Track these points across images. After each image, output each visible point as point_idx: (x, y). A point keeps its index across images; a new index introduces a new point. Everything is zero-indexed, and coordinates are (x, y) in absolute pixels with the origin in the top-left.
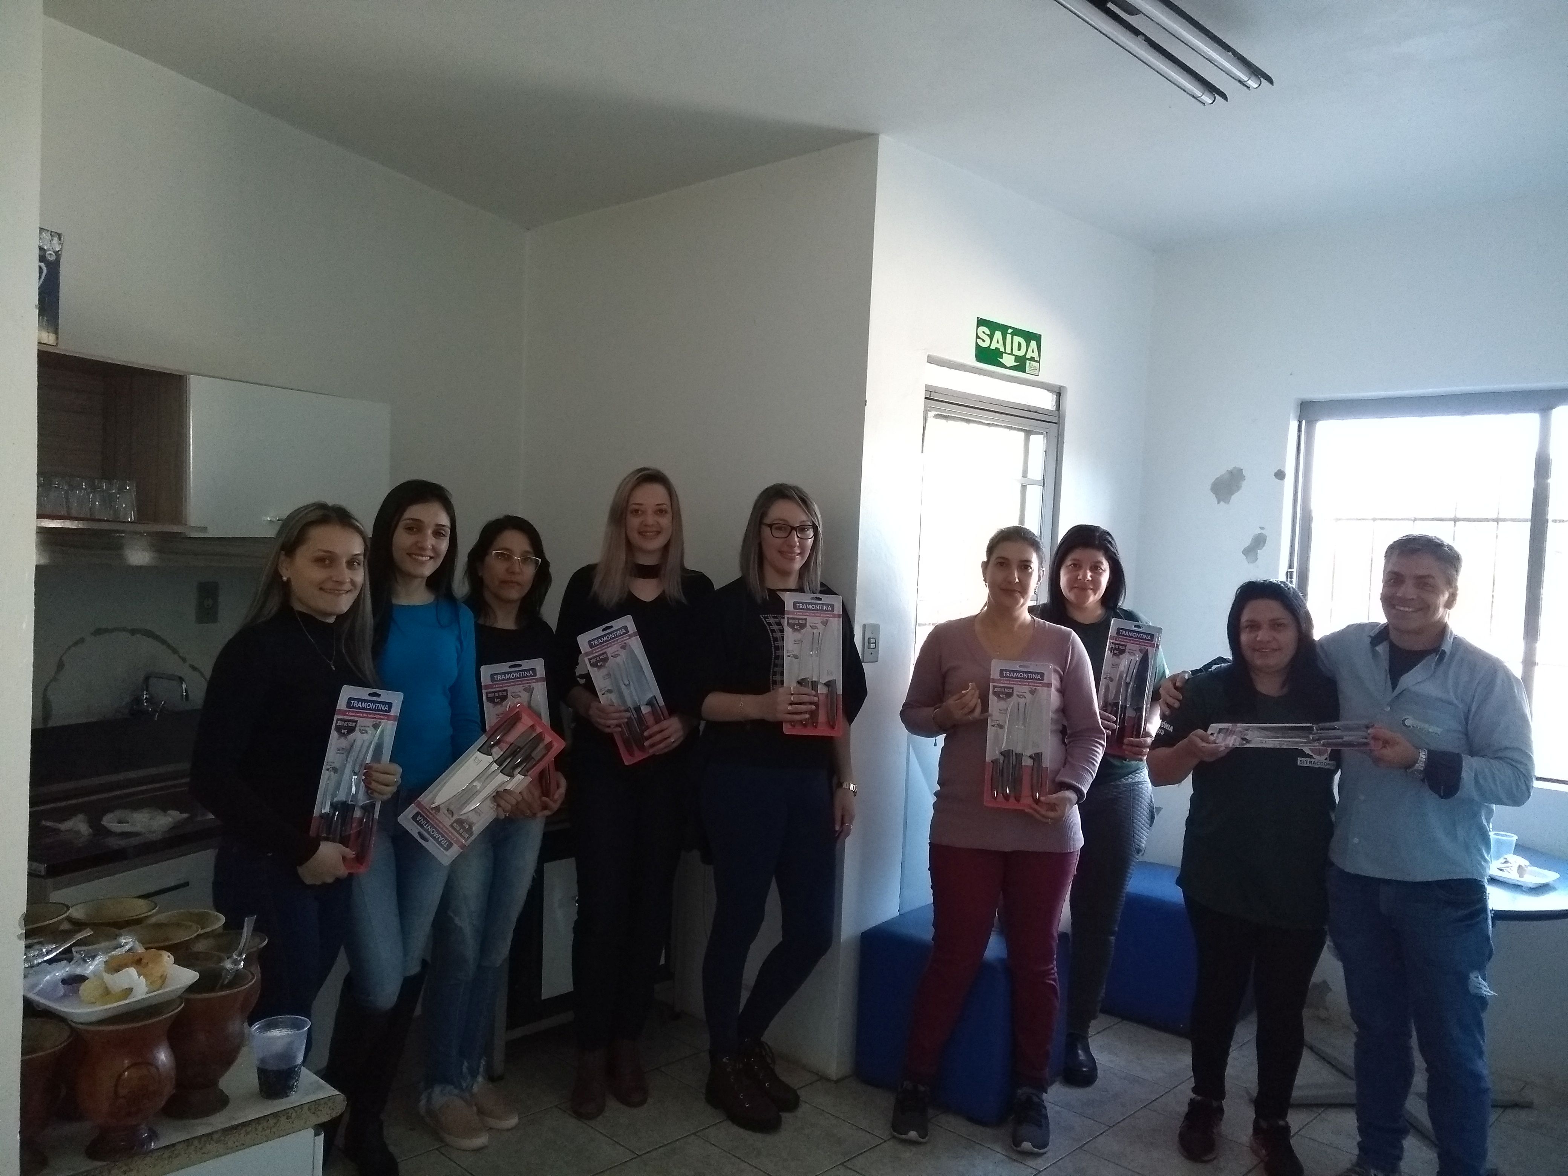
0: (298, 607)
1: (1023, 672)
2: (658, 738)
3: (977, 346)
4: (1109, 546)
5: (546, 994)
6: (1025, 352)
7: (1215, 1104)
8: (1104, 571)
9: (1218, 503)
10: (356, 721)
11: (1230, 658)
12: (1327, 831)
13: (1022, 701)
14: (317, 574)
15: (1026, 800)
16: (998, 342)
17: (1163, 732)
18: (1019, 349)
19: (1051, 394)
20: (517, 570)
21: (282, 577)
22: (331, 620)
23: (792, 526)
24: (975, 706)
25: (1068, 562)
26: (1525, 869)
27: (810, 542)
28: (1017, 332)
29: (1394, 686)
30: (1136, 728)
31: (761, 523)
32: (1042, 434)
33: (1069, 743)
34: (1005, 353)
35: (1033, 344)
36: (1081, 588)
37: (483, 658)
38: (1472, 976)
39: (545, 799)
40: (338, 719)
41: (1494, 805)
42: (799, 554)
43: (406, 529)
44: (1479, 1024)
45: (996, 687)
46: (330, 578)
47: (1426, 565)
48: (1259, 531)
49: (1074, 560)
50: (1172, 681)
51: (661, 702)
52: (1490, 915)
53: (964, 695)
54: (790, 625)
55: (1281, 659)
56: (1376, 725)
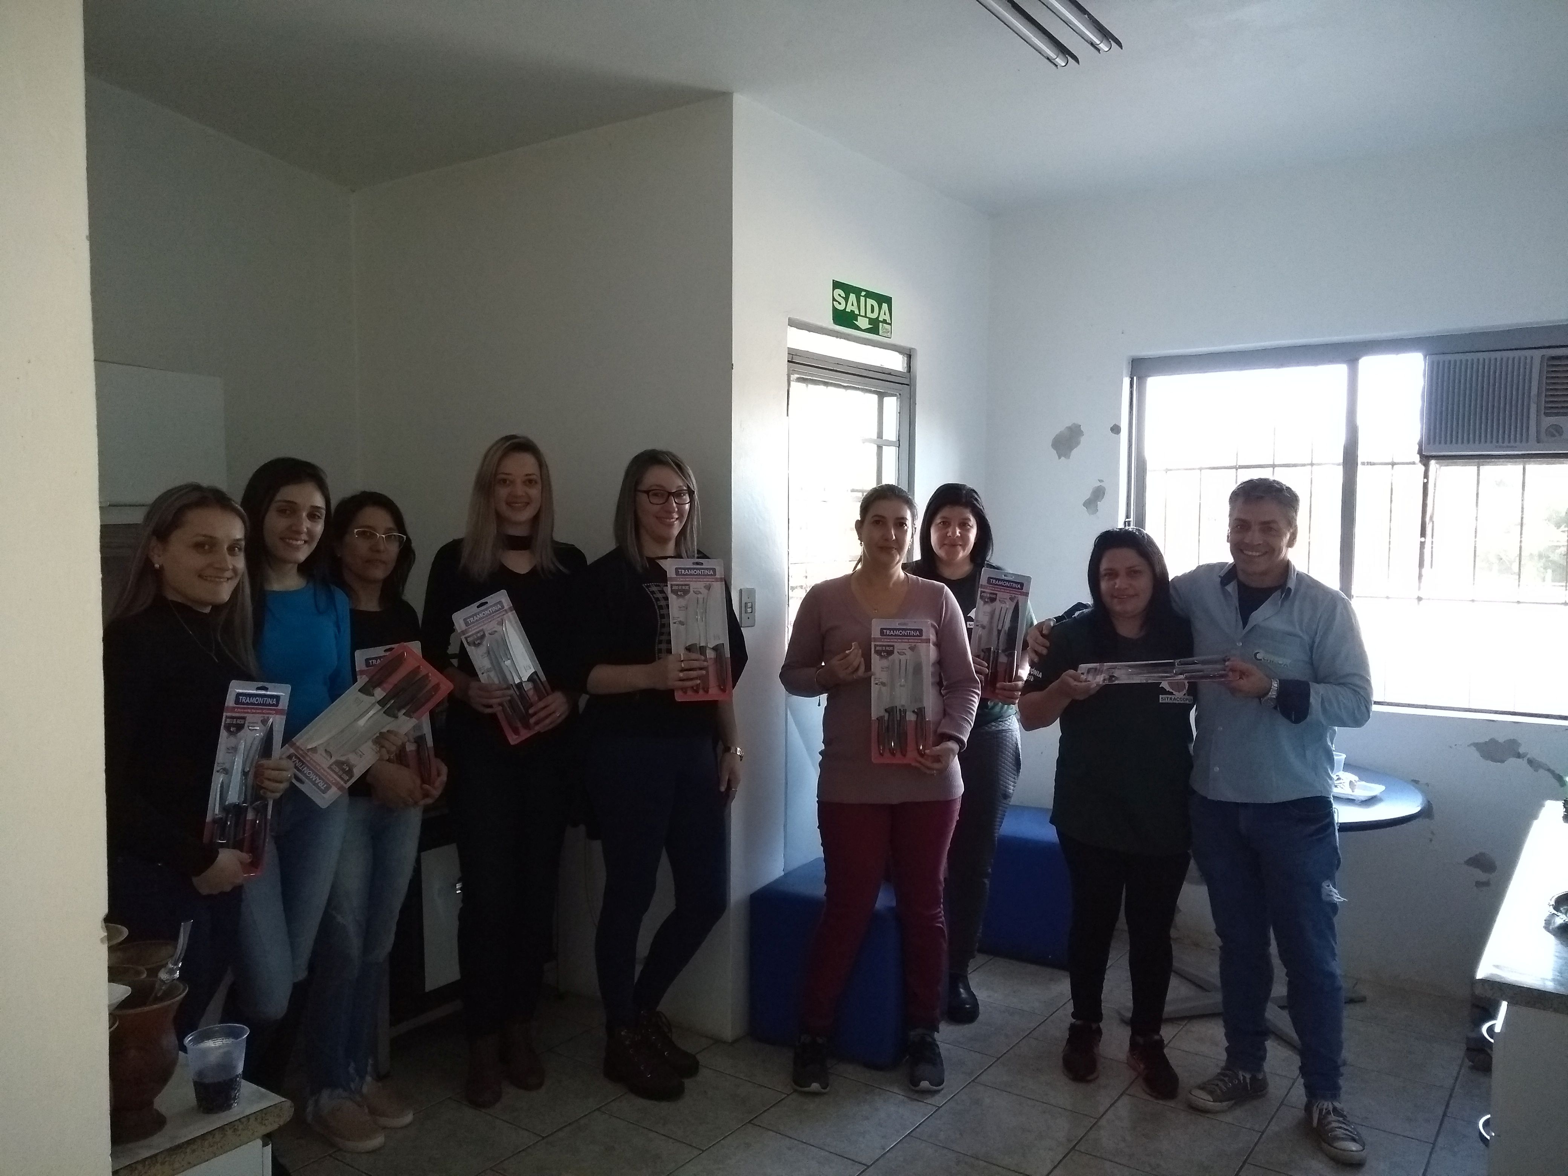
0: (171, 596)
1: (903, 629)
2: (542, 714)
3: (834, 309)
4: (975, 502)
5: (429, 986)
6: (877, 315)
7: (1094, 1026)
8: (972, 527)
9: (1060, 458)
10: (244, 718)
11: (1089, 603)
12: (1188, 764)
13: (902, 657)
14: (197, 561)
15: (911, 754)
16: (852, 305)
17: (1033, 678)
18: (872, 311)
19: (902, 356)
20: (382, 548)
21: (153, 565)
22: (207, 610)
23: (670, 491)
24: (859, 666)
25: (938, 520)
26: (1356, 784)
27: (687, 506)
28: (870, 295)
29: (1245, 623)
30: (1010, 674)
31: (636, 490)
32: (895, 395)
33: (946, 694)
34: (860, 315)
35: (885, 306)
36: (952, 545)
37: (359, 643)
38: (1324, 884)
39: (426, 786)
40: (227, 717)
41: (1336, 727)
42: (677, 519)
43: (277, 511)
44: (1331, 927)
45: (878, 646)
46: (210, 565)
47: (1269, 510)
48: (1099, 484)
49: (944, 518)
50: (1038, 628)
51: (543, 678)
52: (1337, 828)
53: (848, 655)
54: (674, 592)
55: (1138, 604)
56: (1232, 659)
